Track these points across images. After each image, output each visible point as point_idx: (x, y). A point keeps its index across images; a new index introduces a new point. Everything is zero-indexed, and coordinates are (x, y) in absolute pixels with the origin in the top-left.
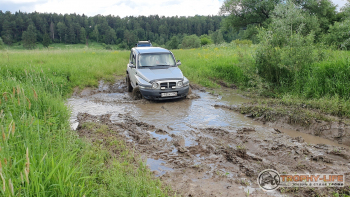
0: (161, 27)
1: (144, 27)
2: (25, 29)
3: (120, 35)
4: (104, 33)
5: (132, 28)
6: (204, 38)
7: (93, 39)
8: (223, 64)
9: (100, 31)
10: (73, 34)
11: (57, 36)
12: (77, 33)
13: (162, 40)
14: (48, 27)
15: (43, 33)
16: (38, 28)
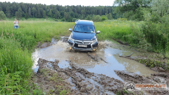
0: (82, 11)
1: (74, 10)
2: (17, 11)
3: (62, 14)
4: (54, 13)
5: (68, 11)
6: (103, 17)
7: (49, 16)
8: (120, 31)
9: (52, 12)
10: (39, 13)
11: (32, 14)
12: (41, 13)
13: (83, 17)
14: (28, 10)
15: (25, 12)
16: (23, 10)
